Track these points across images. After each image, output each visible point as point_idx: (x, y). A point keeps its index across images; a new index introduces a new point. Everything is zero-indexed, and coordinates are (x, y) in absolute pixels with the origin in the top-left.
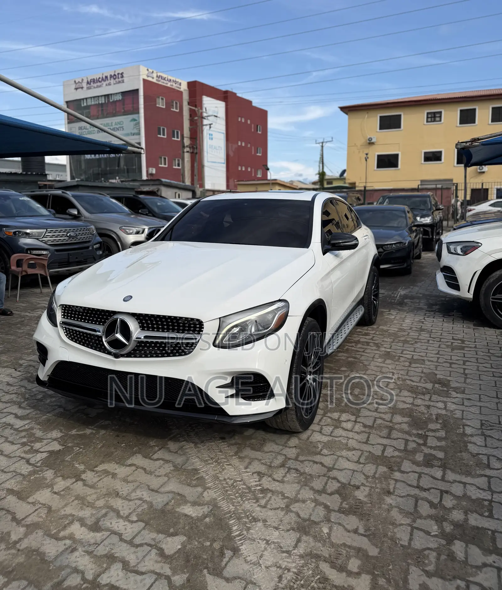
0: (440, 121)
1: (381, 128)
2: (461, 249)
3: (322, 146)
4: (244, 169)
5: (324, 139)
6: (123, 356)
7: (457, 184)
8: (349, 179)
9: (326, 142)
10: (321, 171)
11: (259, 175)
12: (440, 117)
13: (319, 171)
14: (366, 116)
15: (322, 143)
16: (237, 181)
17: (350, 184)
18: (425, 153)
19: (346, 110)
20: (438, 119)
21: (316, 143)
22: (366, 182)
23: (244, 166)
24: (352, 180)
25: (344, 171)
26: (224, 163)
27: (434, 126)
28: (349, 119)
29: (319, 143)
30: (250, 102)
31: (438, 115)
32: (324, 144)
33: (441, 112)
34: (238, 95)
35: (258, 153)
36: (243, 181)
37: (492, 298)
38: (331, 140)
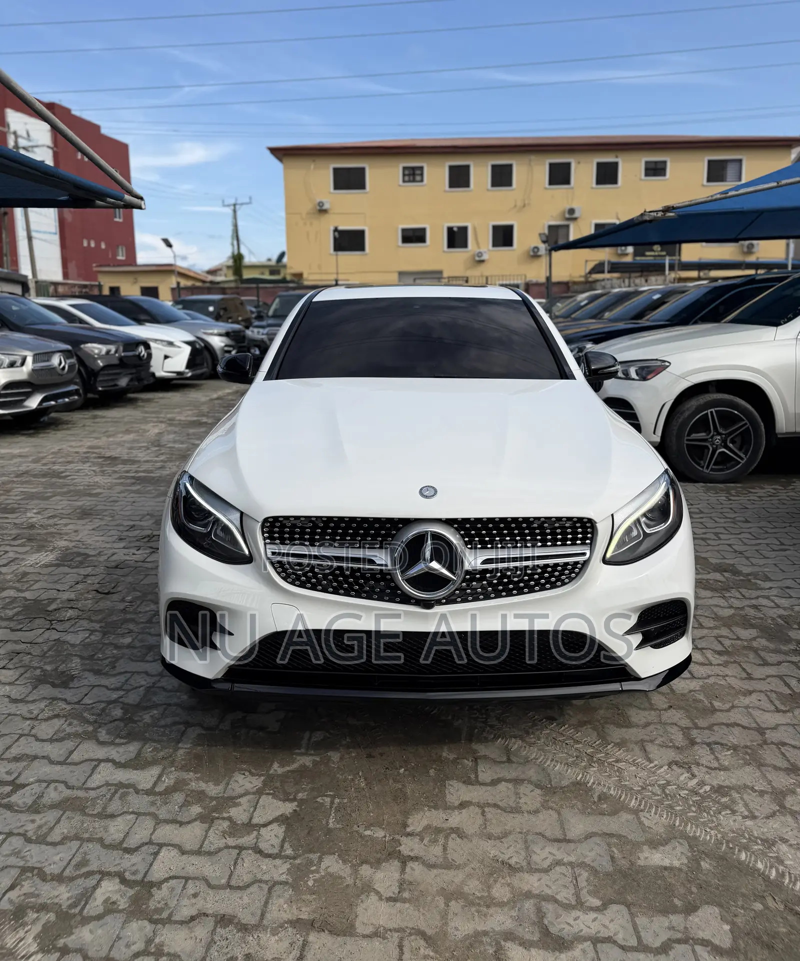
0: (422, 181)
1: (337, 187)
2: (636, 371)
3: (235, 211)
4: (93, 245)
5: (236, 200)
6: (439, 602)
7: (467, 278)
8: (292, 268)
9: (242, 204)
10: (236, 252)
11: (121, 257)
12: (422, 175)
13: (233, 253)
14: (312, 167)
15: (235, 205)
16: (97, 266)
17: (295, 275)
18: (404, 230)
19: (280, 153)
20: (418, 178)
21: (224, 206)
22: (337, 273)
23: (93, 239)
24: (296, 269)
25: (282, 255)
26: (56, 234)
27: (413, 188)
28: (285, 168)
29: (229, 206)
30: (97, 128)
31: (418, 172)
32: (237, 207)
33: (421, 168)
34: (74, 112)
35: (116, 217)
36: (109, 266)
37: (688, 440)
38: (247, 200)
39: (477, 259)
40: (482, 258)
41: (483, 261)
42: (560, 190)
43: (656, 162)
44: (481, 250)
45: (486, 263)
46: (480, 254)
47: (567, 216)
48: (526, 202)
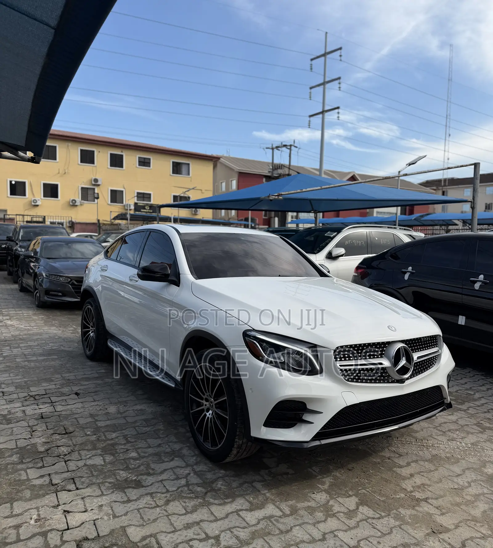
39: (33, 204)
40: (37, 204)
41: (38, 206)
42: (87, 167)
43: (145, 158)
44: (37, 199)
45: (39, 207)
46: (35, 201)
47: (93, 183)
48: (66, 171)
